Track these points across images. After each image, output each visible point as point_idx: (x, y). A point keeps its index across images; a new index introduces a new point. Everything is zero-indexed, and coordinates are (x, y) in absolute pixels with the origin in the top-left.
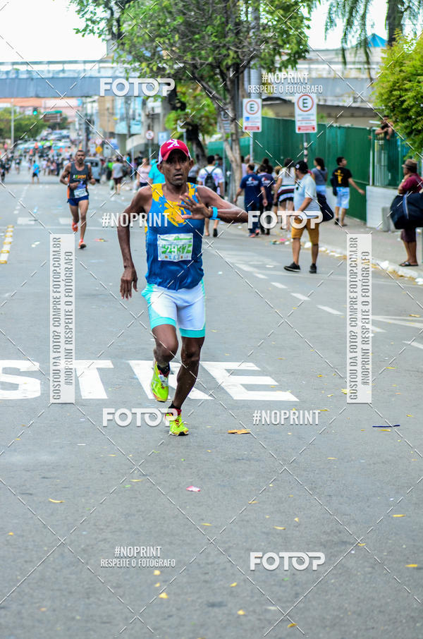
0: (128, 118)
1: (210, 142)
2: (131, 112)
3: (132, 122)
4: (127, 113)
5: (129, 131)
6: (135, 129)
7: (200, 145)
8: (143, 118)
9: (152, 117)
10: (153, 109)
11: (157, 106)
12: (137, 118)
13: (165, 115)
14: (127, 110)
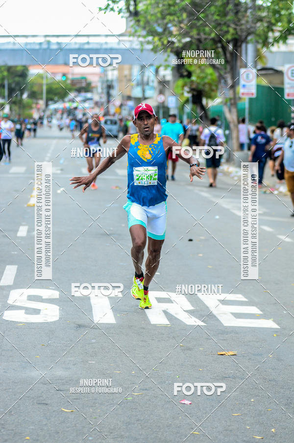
0: (143, 84)
1: (213, 106)
2: (145, 79)
3: (147, 87)
4: (142, 80)
5: (144, 94)
6: (149, 93)
7: (203, 108)
8: (156, 84)
9: (163, 83)
10: (164, 76)
11: (167, 74)
12: (151, 84)
13: (174, 82)
14: (143, 77)
